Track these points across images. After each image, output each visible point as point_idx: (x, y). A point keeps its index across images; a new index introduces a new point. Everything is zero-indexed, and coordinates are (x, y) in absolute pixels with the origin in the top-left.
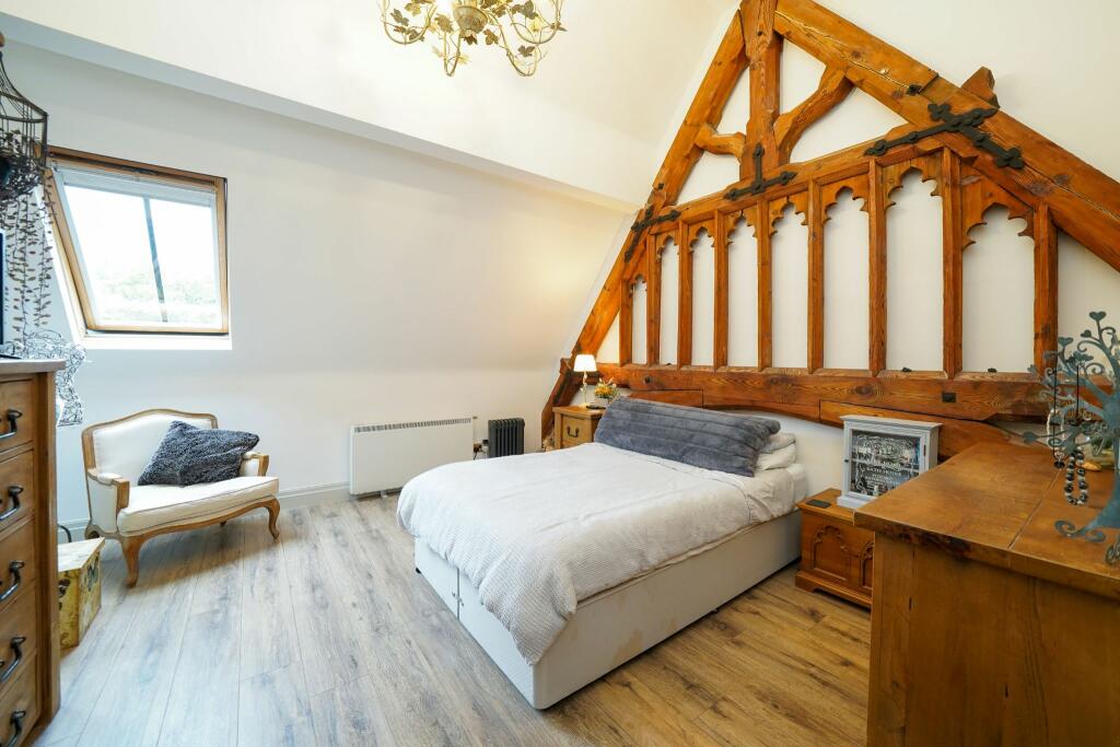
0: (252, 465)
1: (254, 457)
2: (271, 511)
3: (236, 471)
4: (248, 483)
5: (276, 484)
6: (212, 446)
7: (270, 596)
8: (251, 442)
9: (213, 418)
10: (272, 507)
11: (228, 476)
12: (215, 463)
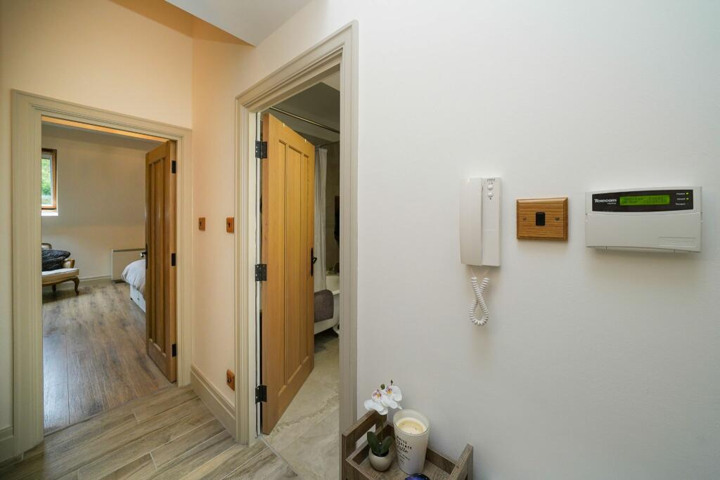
0: (68, 263)
1: (68, 261)
2: (75, 282)
3: (62, 267)
4: (66, 270)
5: (77, 272)
6: (50, 256)
7: (75, 306)
8: (67, 255)
9: (50, 245)
10: (76, 281)
11: (58, 268)
12: (52, 263)
